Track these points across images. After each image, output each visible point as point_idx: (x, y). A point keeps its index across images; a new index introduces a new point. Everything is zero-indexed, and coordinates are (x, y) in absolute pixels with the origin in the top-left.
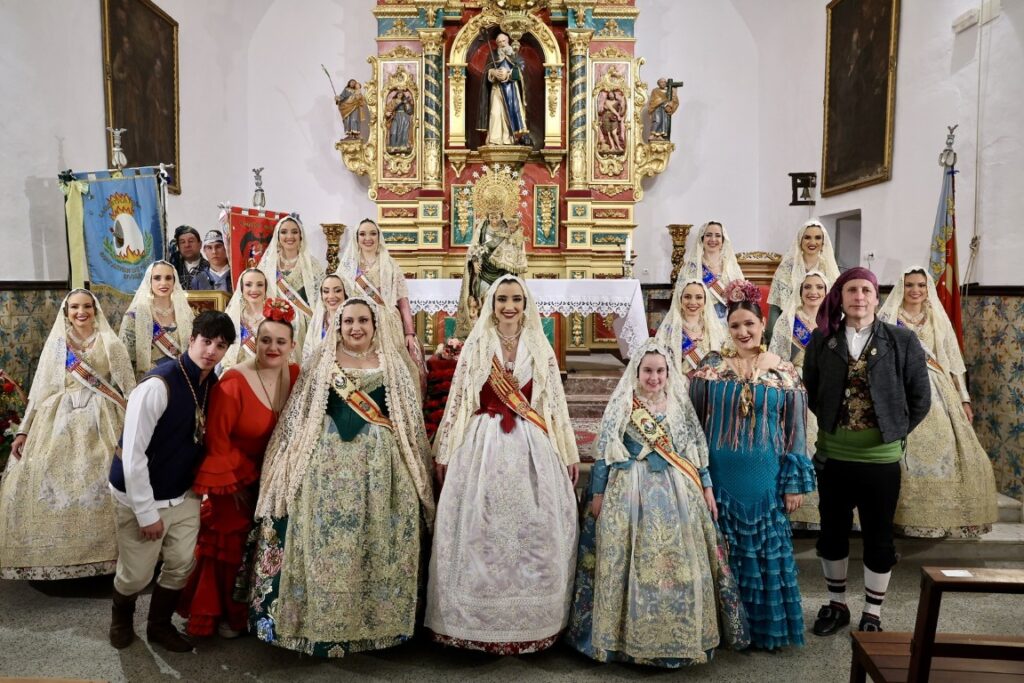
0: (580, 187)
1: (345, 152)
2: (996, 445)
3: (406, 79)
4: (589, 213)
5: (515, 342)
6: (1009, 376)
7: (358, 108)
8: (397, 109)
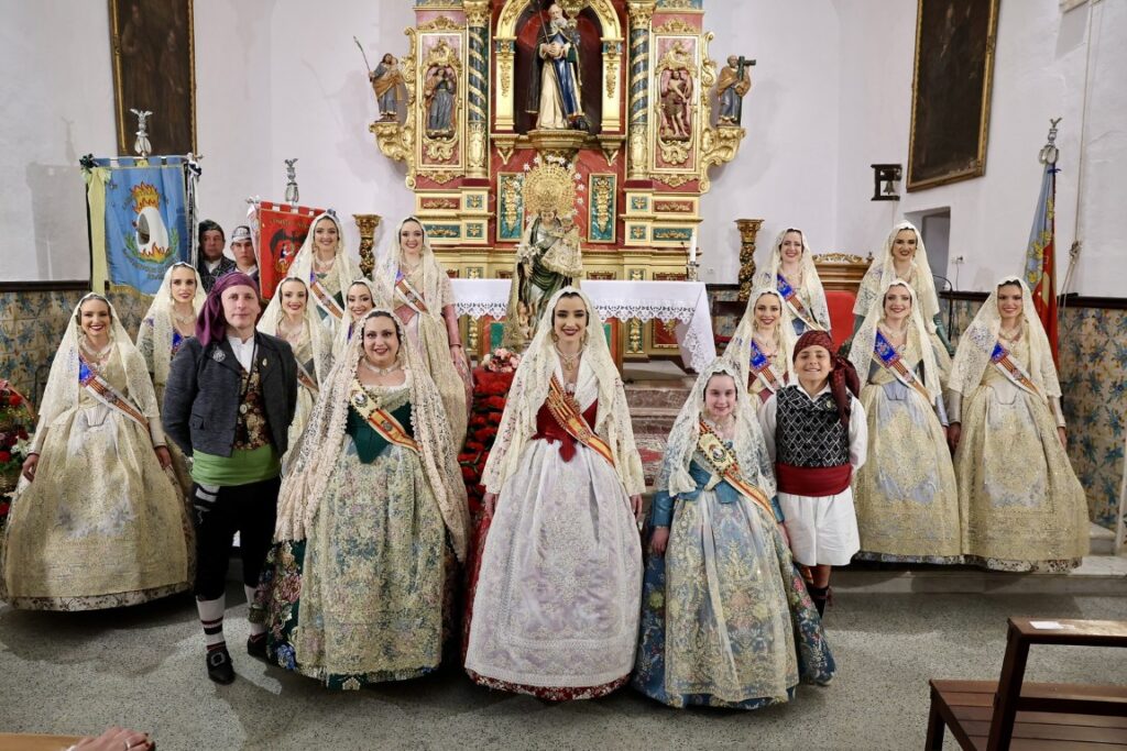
0: (640, 177)
1: (380, 136)
2: (1091, 470)
3: (448, 53)
4: (650, 206)
5: (577, 361)
6: (1107, 396)
7: (394, 86)
8: (438, 87)
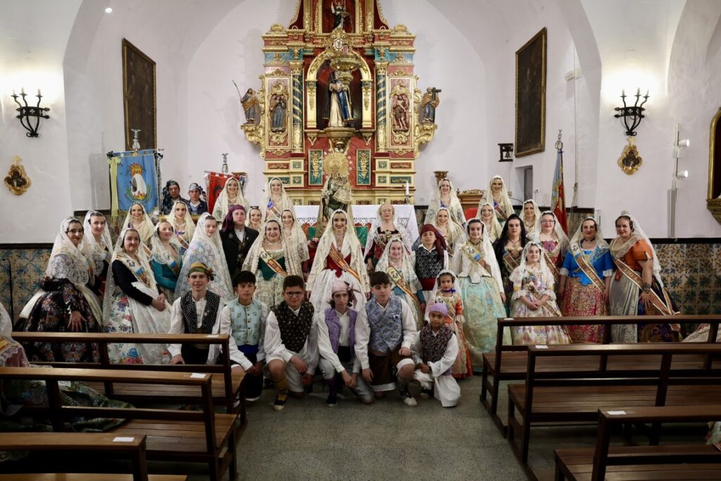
0: (383, 151)
1: (247, 131)
3: (282, 88)
4: (388, 166)
7: (254, 105)
8: (277, 106)
